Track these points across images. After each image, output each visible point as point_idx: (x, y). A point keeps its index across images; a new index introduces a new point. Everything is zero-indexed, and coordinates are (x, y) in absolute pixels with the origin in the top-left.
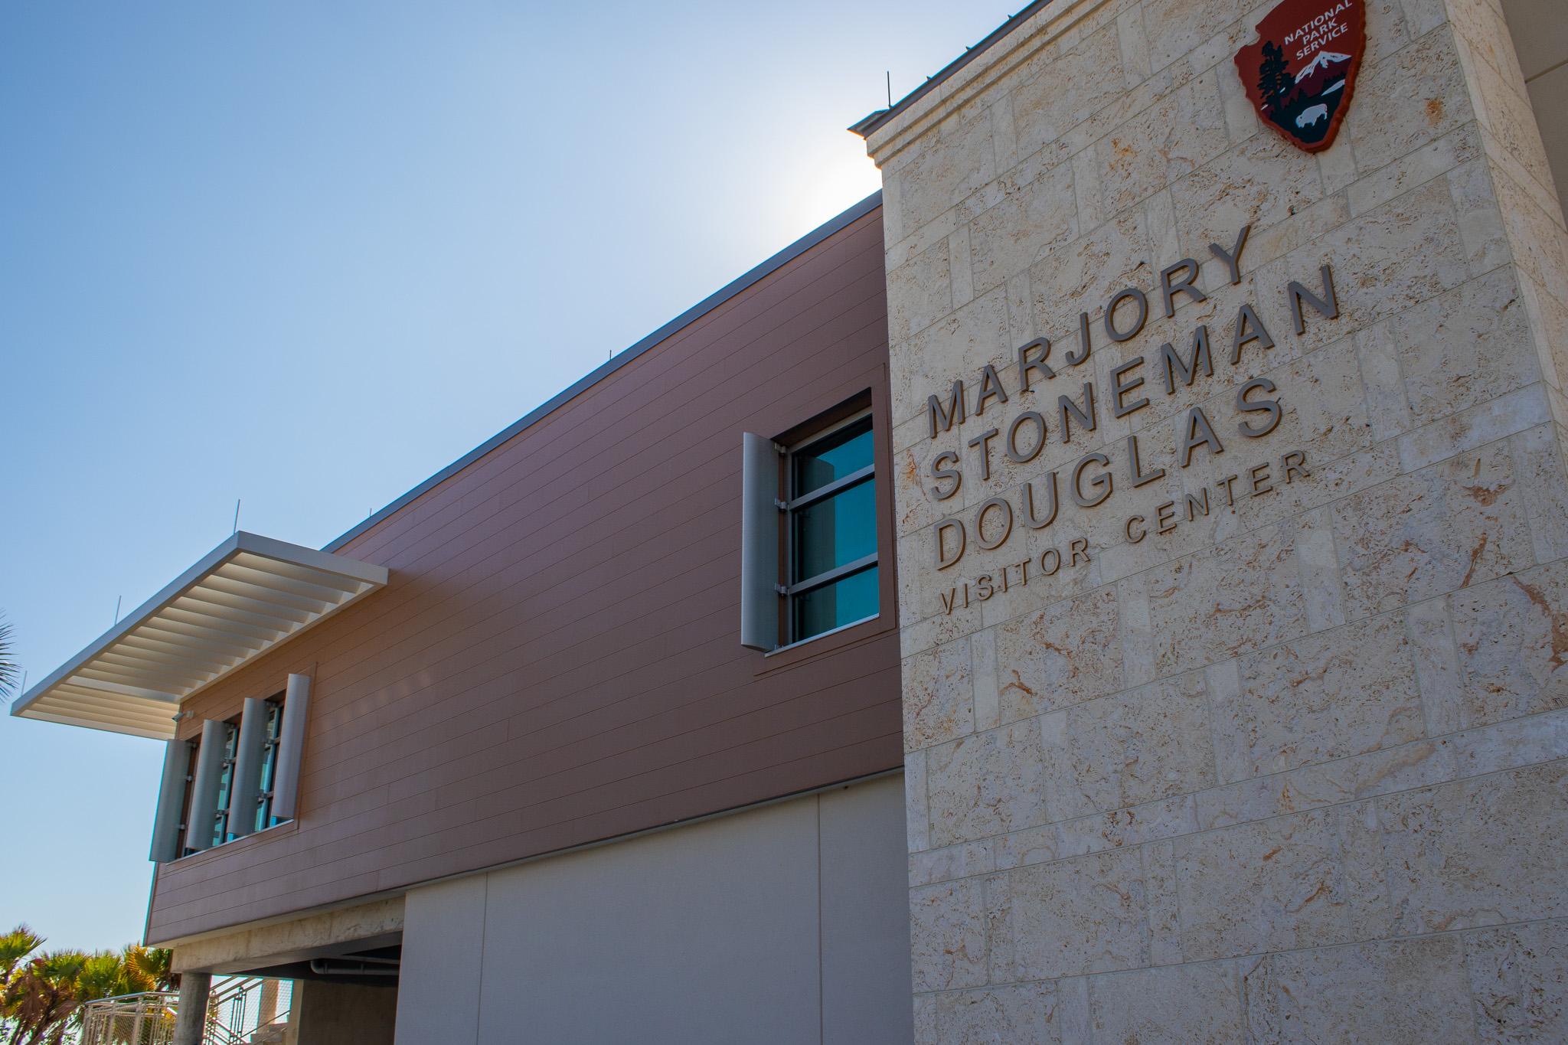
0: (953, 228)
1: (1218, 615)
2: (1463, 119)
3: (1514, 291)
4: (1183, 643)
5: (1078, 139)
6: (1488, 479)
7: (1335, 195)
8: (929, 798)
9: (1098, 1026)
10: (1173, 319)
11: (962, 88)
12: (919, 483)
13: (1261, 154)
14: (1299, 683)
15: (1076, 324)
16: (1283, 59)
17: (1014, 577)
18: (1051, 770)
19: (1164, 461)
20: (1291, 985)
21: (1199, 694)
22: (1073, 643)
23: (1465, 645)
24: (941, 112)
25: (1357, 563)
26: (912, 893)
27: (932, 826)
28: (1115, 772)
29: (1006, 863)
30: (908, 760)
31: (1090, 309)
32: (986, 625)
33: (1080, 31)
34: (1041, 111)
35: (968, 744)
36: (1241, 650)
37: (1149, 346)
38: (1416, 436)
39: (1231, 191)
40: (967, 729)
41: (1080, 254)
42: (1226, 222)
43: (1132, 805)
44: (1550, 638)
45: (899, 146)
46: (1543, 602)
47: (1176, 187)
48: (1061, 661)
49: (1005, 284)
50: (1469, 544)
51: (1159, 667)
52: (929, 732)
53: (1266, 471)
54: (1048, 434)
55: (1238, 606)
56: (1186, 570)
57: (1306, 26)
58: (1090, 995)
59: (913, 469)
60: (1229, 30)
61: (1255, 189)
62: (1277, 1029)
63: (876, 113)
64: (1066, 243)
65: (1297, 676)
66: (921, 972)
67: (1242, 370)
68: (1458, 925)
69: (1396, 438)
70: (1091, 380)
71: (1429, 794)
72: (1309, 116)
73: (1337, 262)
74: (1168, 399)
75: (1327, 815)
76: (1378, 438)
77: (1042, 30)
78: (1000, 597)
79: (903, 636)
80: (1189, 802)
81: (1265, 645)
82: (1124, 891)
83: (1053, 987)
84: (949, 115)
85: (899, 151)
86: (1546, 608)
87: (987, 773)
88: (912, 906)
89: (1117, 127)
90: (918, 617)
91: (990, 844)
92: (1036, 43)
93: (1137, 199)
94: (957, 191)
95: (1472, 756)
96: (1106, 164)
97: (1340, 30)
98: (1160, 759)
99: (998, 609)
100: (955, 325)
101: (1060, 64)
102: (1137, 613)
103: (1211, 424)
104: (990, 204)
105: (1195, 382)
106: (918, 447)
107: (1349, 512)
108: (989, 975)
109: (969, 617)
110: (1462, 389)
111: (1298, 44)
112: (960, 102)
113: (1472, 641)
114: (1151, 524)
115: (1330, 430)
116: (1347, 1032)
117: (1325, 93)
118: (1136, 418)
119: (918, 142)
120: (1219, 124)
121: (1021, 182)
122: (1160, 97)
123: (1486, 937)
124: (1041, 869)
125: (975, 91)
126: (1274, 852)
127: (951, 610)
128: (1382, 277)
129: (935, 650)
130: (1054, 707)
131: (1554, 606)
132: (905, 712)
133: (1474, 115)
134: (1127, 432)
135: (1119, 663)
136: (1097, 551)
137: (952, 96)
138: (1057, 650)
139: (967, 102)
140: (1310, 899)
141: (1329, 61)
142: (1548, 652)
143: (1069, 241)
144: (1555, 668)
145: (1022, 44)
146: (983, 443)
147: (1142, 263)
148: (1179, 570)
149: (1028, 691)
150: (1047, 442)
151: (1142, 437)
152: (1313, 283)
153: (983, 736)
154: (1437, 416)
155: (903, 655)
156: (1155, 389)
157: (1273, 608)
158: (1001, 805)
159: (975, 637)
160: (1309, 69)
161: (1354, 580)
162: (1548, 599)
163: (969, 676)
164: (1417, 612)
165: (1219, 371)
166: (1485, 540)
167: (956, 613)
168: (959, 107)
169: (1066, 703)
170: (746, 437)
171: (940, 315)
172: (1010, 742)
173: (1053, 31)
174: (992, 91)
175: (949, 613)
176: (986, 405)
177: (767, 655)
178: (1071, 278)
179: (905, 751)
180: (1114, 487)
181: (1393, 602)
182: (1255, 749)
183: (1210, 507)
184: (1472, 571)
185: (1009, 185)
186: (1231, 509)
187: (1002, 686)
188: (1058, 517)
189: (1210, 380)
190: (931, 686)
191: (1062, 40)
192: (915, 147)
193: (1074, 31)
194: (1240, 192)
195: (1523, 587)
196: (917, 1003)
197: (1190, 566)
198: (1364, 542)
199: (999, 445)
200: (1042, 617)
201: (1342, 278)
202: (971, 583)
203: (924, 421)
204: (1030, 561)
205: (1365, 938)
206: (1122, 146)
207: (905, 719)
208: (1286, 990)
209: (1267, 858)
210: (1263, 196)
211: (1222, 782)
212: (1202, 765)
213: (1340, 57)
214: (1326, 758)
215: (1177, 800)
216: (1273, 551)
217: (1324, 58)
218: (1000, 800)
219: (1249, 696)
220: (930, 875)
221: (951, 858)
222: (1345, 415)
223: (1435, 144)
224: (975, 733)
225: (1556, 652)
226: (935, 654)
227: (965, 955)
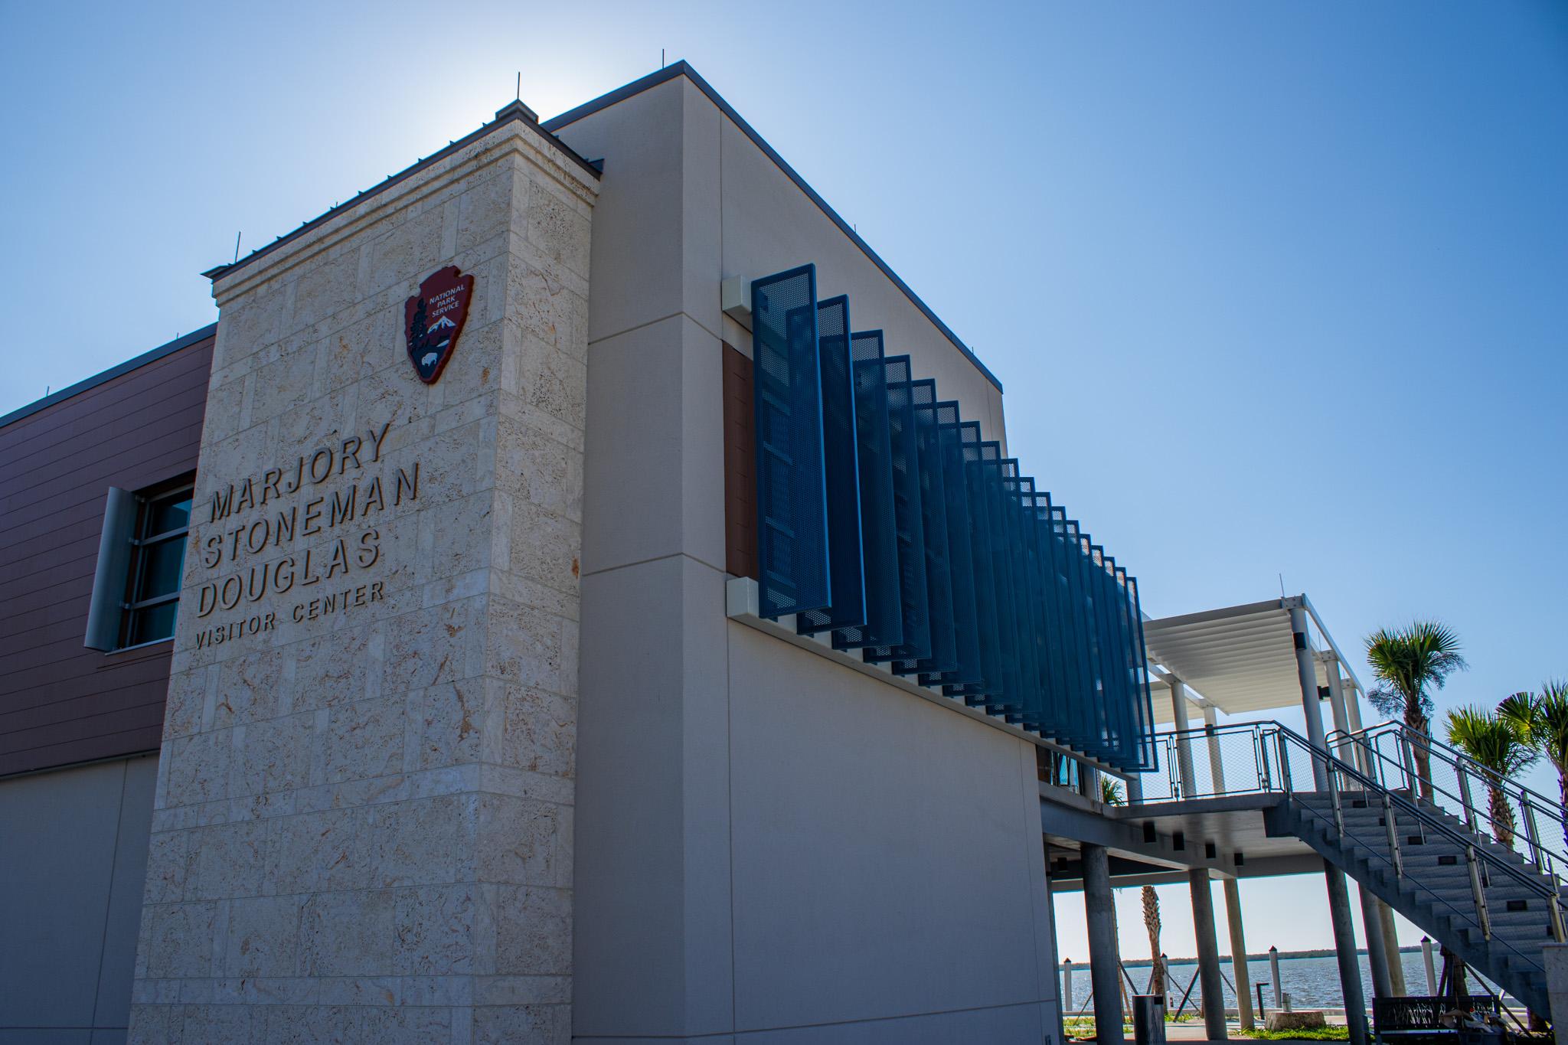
0: (249, 370)
1: (326, 678)
2: (496, 387)
3: (490, 507)
4: (308, 693)
5: (324, 329)
6: (455, 622)
7: (430, 416)
8: (170, 773)
9: (232, 932)
10: (342, 475)
11: (272, 266)
12: (199, 552)
13: (405, 375)
14: (355, 729)
15: (296, 464)
16: (426, 314)
17: (236, 631)
18: (233, 764)
19: (320, 571)
20: (321, 914)
21: (309, 727)
22: (257, 681)
23: (427, 720)
24: (258, 280)
25: (392, 660)
26: (152, 837)
27: (168, 793)
28: (263, 770)
29: (202, 822)
30: (163, 745)
31: (305, 455)
32: (217, 661)
33: (341, 249)
34: (310, 300)
35: (196, 739)
36: (332, 703)
37: (327, 490)
38: (431, 586)
39: (386, 395)
40: (196, 730)
41: (308, 414)
42: (380, 415)
43: (268, 793)
44: (460, 724)
45: (231, 297)
46: (462, 701)
47: (362, 383)
48: (249, 693)
49: (267, 422)
50: (440, 660)
51: (295, 705)
52: (177, 728)
53: (364, 591)
54: (269, 537)
55: (336, 675)
56: (316, 646)
57: (441, 295)
58: (230, 912)
59: (198, 541)
60: (410, 280)
61: (398, 398)
62: (311, 940)
63: (220, 267)
64: (303, 403)
65: (354, 725)
66: (149, 891)
67: (366, 520)
68: (396, 885)
69: (423, 585)
70: (296, 506)
71: (397, 807)
72: (429, 358)
73: (422, 463)
74: (329, 529)
75: (353, 813)
76: (415, 583)
77: (320, 240)
78: (226, 643)
79: (174, 659)
80: (294, 795)
81: (343, 702)
82: (256, 847)
83: (213, 905)
84: (263, 283)
85: (232, 299)
86: (463, 705)
87: (202, 761)
88: (151, 846)
89: (344, 328)
90: (184, 648)
91: (196, 808)
92: (316, 248)
93: (343, 385)
94: (256, 343)
95: (418, 787)
96: (333, 354)
97: (454, 305)
98: (285, 765)
99: (224, 651)
100: (237, 444)
101: (327, 269)
102: (290, 669)
103: (346, 552)
104: (272, 360)
105: (344, 523)
106: (203, 526)
107: (394, 627)
108: (183, 895)
109: (209, 653)
110: (457, 562)
111: (435, 307)
112: (270, 276)
113: (430, 719)
114: (305, 612)
115: (397, 571)
116: (341, 943)
117: (439, 346)
118: (313, 537)
119: (243, 296)
120: (391, 345)
121: (290, 350)
122: (369, 315)
123: (405, 893)
124: (219, 828)
125: (279, 271)
126: (327, 832)
127: (200, 646)
128: (439, 479)
129: (188, 672)
130: (241, 722)
131: (466, 705)
132: (167, 712)
133: (500, 385)
134: (306, 546)
135: (276, 700)
136: (279, 623)
137: (266, 270)
138: (248, 684)
139: (274, 276)
140: (337, 863)
141: (446, 324)
142: (458, 732)
143: (305, 402)
144: (460, 741)
145: (309, 246)
146: (234, 534)
147: (335, 431)
148: (313, 645)
149: (230, 709)
150: (267, 542)
151: (313, 551)
152: (409, 473)
153: (203, 736)
154: (443, 576)
155: (172, 672)
156: (323, 521)
157: (351, 680)
158: (206, 784)
159: (210, 667)
160: (435, 326)
161: (389, 670)
162: (465, 700)
163: (203, 693)
164: (412, 695)
165: (356, 517)
166: (447, 658)
167: (204, 648)
168: (269, 279)
169: (247, 722)
170: (112, 491)
171: (231, 434)
172: (216, 743)
173: (328, 242)
174: (288, 274)
175: (199, 649)
176: (242, 507)
177: (106, 654)
178: (299, 431)
179: (163, 739)
180: (294, 582)
181: (402, 688)
182: (329, 767)
183: (335, 607)
184: (438, 676)
185: (283, 349)
186: (344, 611)
187: (218, 704)
188: (264, 595)
189: (351, 522)
190: (182, 696)
191: (331, 251)
192: (240, 300)
193: (338, 247)
194: (390, 397)
195: (456, 690)
196: (144, 910)
197: (319, 644)
198: (397, 647)
199: (244, 537)
200: (244, 662)
201: (423, 474)
202: (214, 630)
203: (208, 508)
204: (245, 621)
205: (357, 888)
206: (344, 342)
207: (166, 717)
208: (319, 916)
209: (323, 835)
210: (400, 405)
211: (311, 785)
212: (304, 773)
213: (451, 324)
214: (358, 778)
215: (288, 792)
216: (357, 644)
217: (445, 321)
218: (205, 781)
219: (331, 732)
220: (163, 825)
221: (175, 816)
222: (405, 564)
223: (480, 399)
224: (200, 733)
225: (462, 732)
226: (188, 675)
227: (173, 881)
